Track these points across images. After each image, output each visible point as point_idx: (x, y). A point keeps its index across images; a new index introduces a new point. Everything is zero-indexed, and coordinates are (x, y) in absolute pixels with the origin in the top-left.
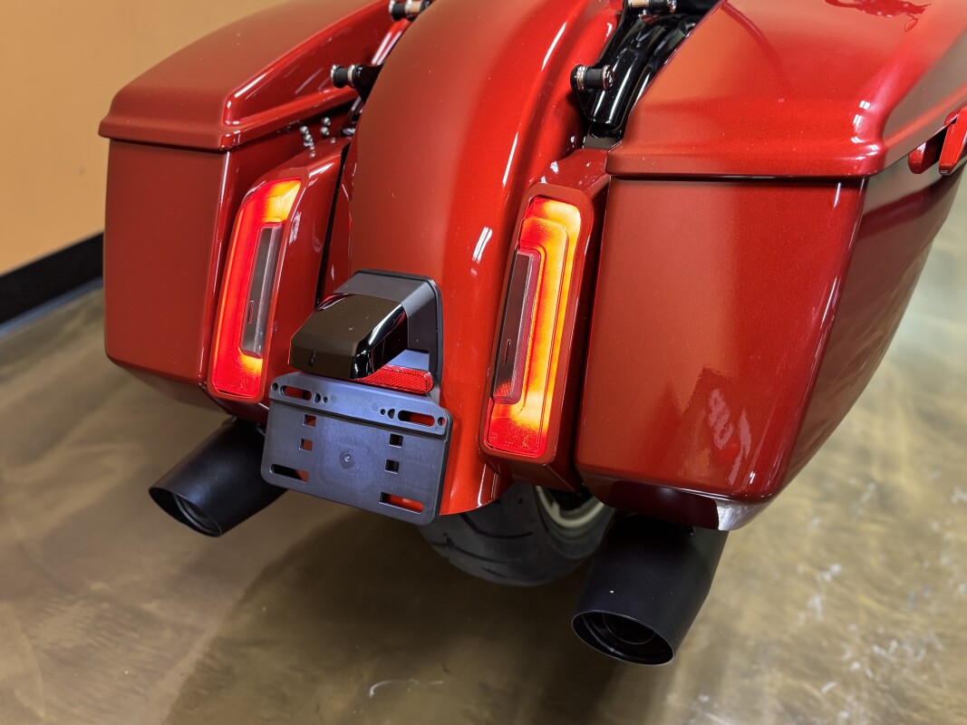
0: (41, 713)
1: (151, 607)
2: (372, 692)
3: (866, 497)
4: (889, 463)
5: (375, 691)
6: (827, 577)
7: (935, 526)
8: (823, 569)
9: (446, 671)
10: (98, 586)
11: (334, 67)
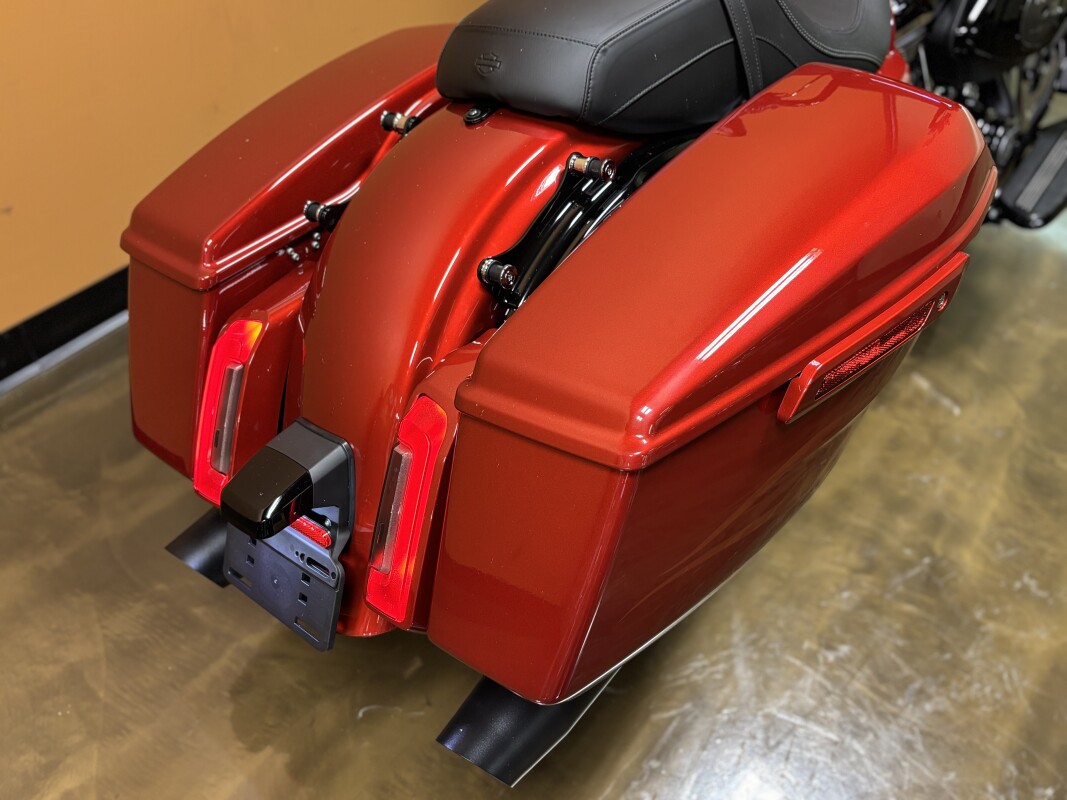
0: (101, 694)
1: (198, 611)
2: (360, 714)
3: (913, 573)
4: (959, 533)
5: (364, 714)
6: (831, 657)
7: (979, 614)
8: (830, 647)
9: (429, 704)
10: (160, 587)
11: (309, 202)
